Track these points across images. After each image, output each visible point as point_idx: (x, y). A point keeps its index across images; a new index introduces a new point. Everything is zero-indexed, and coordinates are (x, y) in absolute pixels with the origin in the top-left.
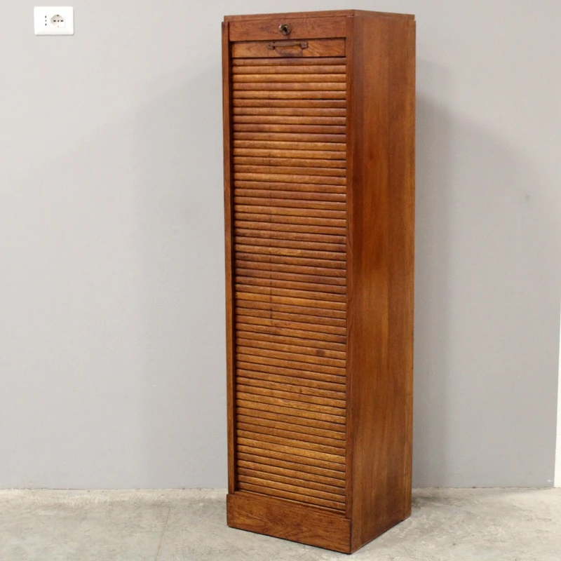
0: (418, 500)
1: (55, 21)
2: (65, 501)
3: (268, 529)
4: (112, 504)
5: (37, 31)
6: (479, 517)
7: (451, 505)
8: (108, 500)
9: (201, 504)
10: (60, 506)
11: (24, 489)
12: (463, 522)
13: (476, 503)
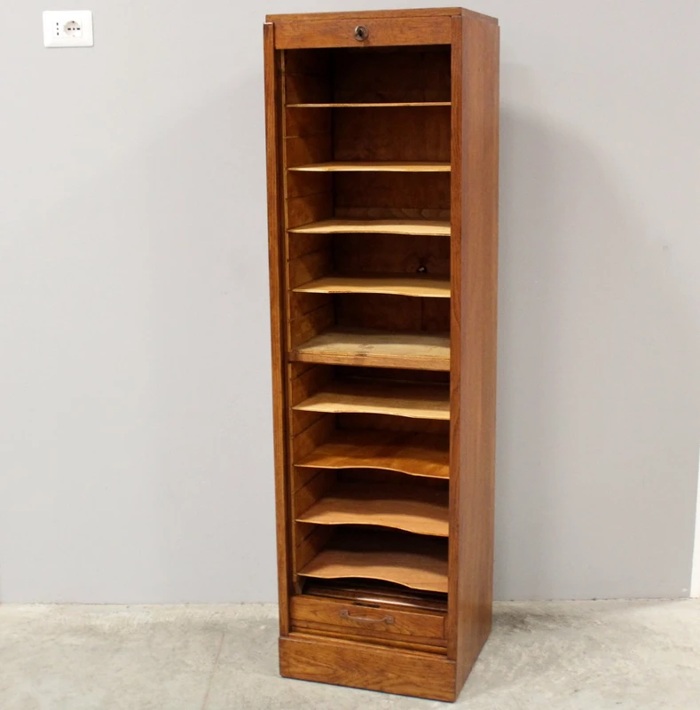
0: (528, 619)
1: (69, 29)
2: (98, 622)
3: (338, 678)
4: (154, 626)
5: (48, 42)
6: (603, 646)
7: (569, 626)
8: (151, 620)
9: (263, 627)
10: (91, 631)
11: (51, 603)
12: (584, 653)
13: (599, 623)
